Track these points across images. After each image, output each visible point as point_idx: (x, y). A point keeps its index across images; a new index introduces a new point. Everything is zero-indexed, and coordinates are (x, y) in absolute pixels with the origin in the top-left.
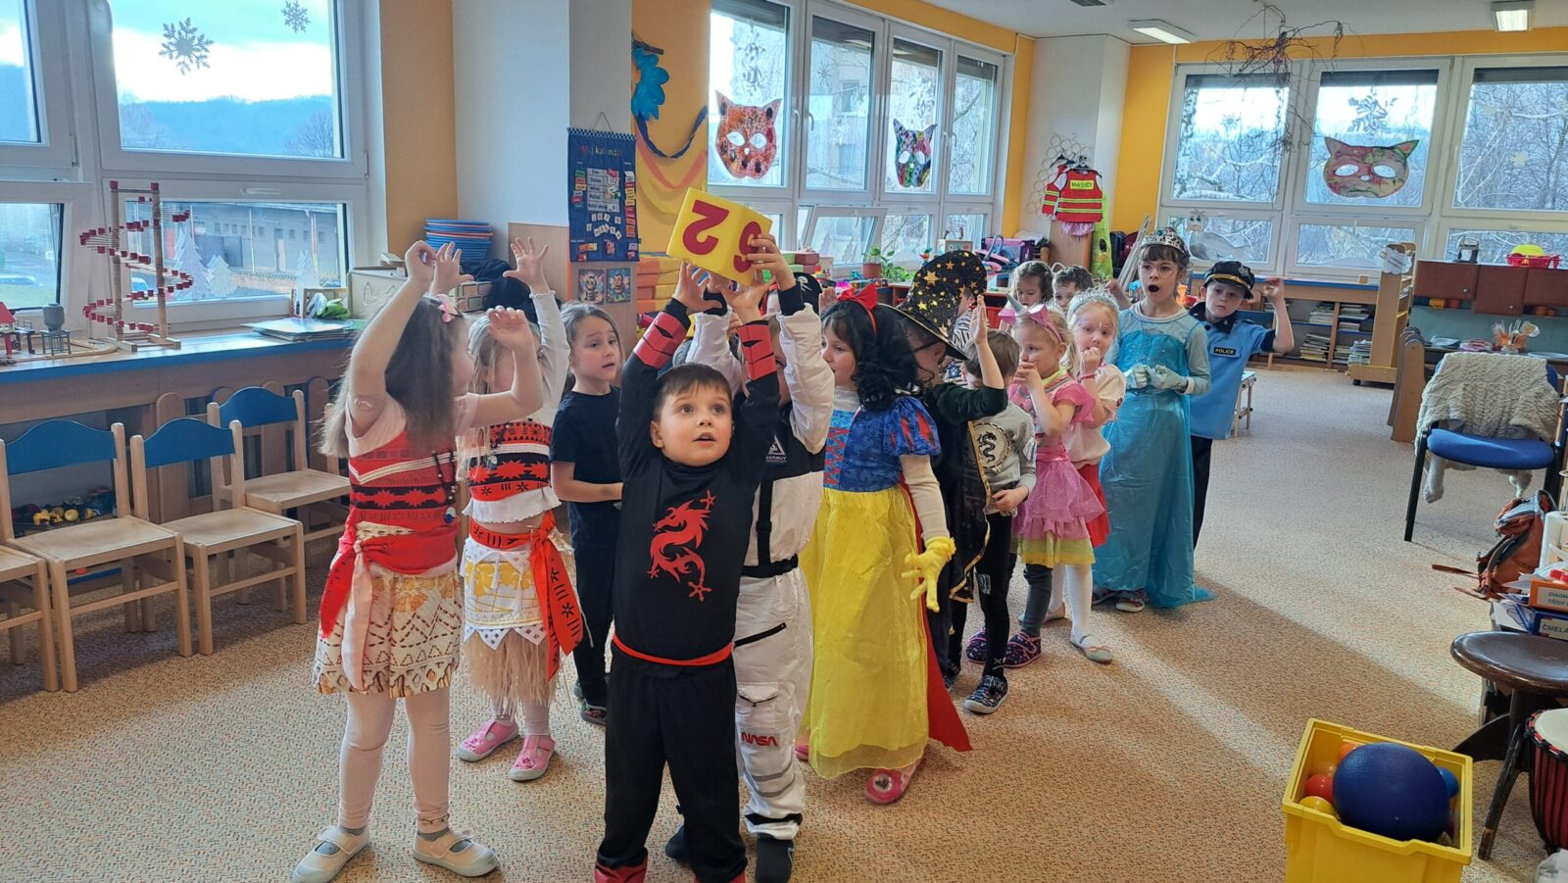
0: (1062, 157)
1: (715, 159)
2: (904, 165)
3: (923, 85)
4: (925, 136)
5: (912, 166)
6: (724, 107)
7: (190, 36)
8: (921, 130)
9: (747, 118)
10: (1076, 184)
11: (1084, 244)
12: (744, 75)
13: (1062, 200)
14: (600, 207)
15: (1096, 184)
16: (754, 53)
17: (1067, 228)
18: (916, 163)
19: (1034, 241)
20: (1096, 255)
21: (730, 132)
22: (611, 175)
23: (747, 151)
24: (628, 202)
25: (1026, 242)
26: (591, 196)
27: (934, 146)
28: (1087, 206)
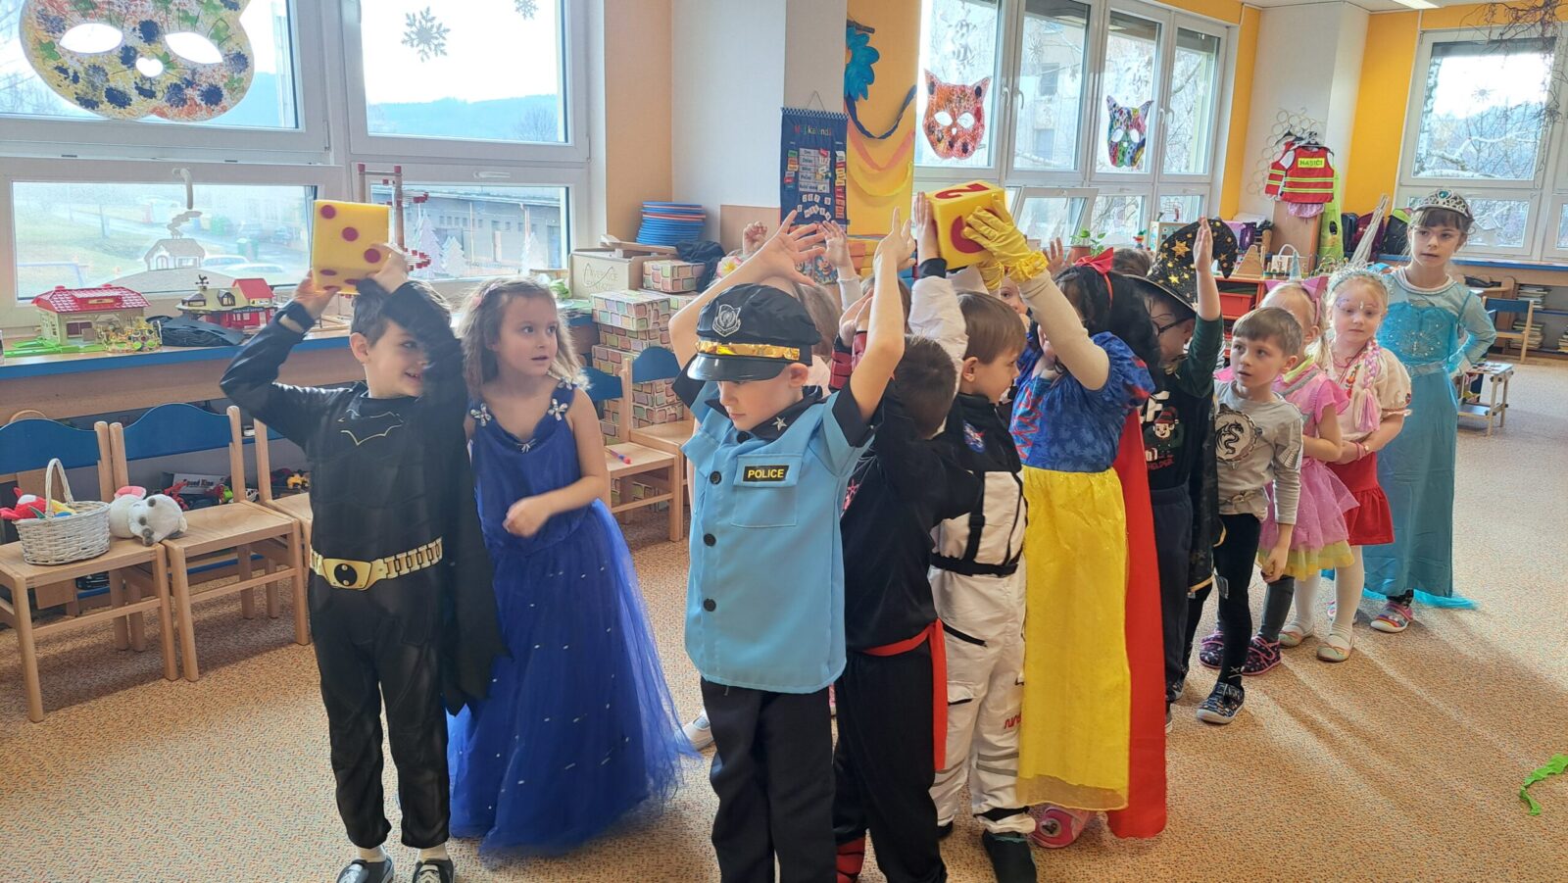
0: (1289, 134)
1: (922, 139)
2: (1117, 144)
3: (1140, 59)
4: (1141, 113)
5: (1125, 144)
6: (932, 86)
7: (429, 24)
8: (1137, 107)
9: (955, 97)
10: (1305, 162)
11: (1312, 226)
12: (954, 53)
13: (1289, 179)
14: (811, 188)
15: (1327, 162)
16: (965, 29)
17: (1292, 209)
18: (1130, 142)
19: (1255, 224)
20: (1324, 237)
21: (938, 111)
22: (823, 155)
23: (954, 131)
24: (838, 182)
25: (1247, 224)
26: (802, 176)
28: (1316, 185)
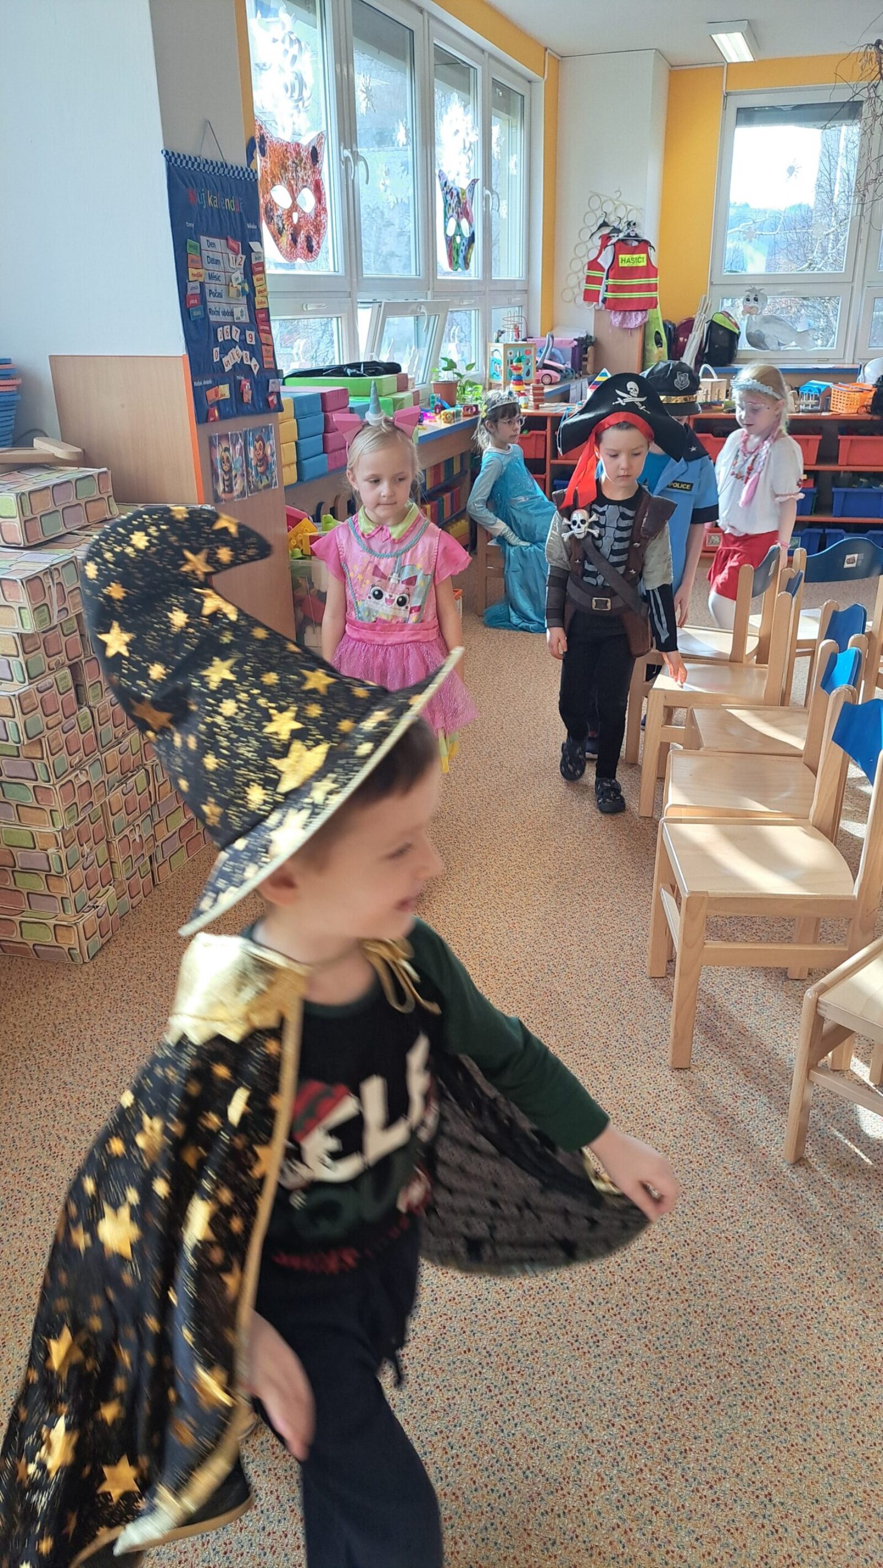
2: (452, 238)
4: (468, 195)
5: (458, 239)
6: (262, 143)
8: (464, 187)
10: (626, 260)
11: (638, 336)
13: (611, 282)
14: (224, 313)
15: (649, 259)
17: (616, 319)
18: (461, 235)
19: (581, 339)
21: (274, 184)
22: (233, 250)
23: (295, 216)
24: (258, 301)
25: (575, 340)
26: (211, 292)
27: (476, 210)
28: (640, 288)
